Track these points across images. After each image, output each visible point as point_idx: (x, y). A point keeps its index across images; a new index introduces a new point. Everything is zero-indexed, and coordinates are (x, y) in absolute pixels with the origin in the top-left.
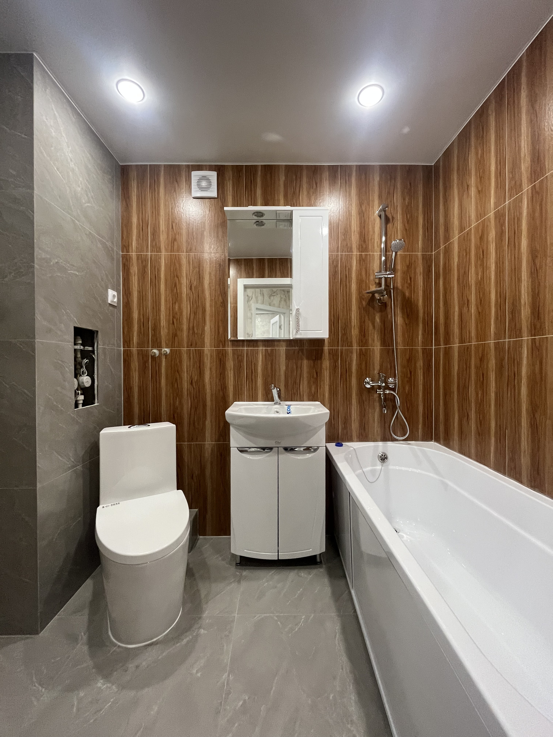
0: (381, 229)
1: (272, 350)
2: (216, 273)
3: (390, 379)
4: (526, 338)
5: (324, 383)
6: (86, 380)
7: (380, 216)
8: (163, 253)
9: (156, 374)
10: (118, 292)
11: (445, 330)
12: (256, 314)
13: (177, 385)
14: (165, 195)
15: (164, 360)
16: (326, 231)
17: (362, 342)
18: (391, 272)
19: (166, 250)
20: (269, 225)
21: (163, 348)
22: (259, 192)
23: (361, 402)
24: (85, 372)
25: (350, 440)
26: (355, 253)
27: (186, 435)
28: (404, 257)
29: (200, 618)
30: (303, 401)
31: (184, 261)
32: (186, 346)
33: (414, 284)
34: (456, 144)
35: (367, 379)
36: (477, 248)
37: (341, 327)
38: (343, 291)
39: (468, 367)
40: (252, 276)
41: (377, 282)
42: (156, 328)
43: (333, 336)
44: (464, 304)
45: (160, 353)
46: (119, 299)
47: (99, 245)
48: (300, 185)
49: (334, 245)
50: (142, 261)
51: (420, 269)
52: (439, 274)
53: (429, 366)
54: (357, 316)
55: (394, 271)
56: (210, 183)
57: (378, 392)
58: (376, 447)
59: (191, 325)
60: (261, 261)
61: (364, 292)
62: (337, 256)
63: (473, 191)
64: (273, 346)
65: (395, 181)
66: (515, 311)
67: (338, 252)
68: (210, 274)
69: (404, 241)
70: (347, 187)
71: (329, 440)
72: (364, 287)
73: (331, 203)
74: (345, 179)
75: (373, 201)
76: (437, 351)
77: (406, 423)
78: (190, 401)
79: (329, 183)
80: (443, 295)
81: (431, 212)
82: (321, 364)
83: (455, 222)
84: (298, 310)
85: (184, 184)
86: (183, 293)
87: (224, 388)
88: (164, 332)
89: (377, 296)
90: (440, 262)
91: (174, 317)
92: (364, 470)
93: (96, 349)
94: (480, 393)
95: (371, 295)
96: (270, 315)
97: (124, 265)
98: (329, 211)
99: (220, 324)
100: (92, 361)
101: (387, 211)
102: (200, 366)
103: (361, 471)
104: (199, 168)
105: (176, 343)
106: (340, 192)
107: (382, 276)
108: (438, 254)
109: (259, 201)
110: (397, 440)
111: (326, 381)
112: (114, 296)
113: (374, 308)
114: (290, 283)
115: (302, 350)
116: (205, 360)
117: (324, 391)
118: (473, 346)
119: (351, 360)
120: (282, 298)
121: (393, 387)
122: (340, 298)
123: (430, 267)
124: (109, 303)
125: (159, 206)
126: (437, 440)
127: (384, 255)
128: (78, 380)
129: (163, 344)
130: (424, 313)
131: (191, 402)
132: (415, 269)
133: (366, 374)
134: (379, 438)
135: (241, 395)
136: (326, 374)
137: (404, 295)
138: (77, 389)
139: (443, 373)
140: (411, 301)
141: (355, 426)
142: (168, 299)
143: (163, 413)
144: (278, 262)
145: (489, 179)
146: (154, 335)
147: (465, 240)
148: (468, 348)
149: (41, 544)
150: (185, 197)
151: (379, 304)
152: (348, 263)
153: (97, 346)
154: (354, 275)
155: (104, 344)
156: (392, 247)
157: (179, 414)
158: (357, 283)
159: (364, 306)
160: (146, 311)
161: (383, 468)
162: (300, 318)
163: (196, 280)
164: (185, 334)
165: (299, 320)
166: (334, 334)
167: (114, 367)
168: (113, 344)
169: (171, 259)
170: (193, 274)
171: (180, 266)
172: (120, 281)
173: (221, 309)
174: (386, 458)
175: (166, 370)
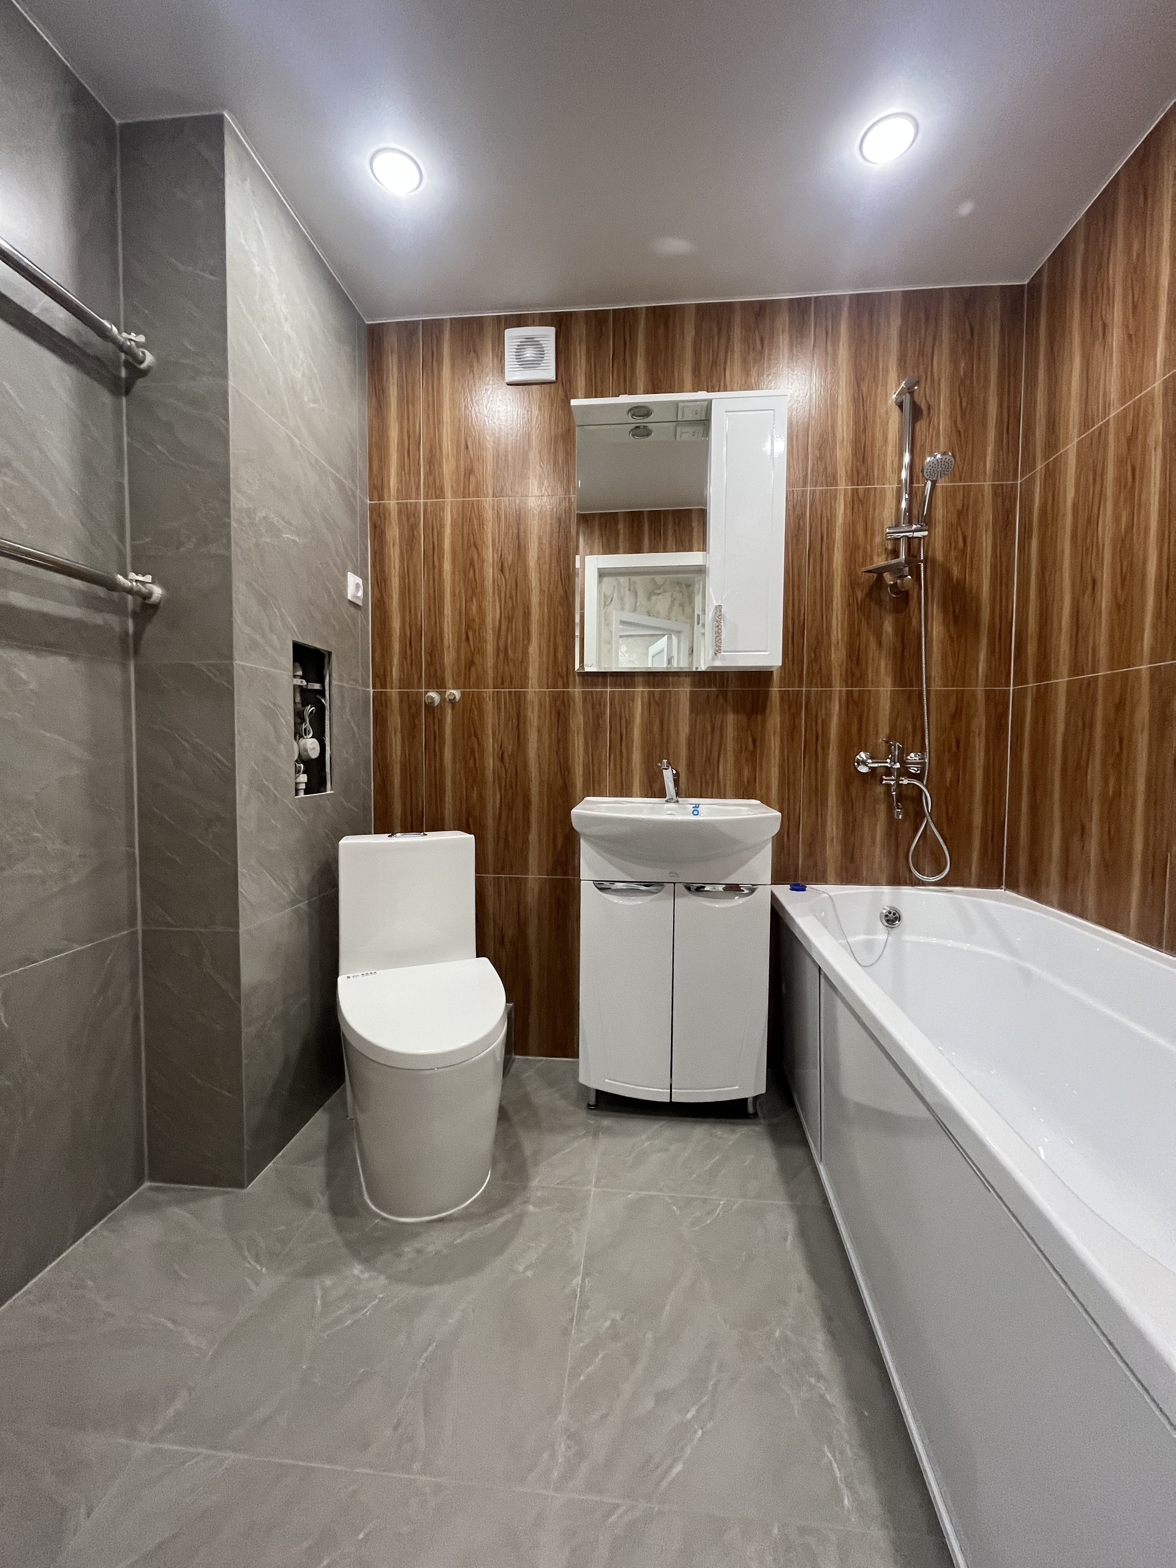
0: (901, 433)
1: (662, 694)
2: (551, 537)
3: (912, 755)
5: (769, 762)
6: (311, 746)
7: (900, 405)
8: (449, 499)
9: (436, 738)
10: (365, 580)
11: (1039, 648)
12: (621, 636)
13: (475, 761)
14: (453, 380)
15: (449, 712)
16: (781, 446)
17: (853, 675)
18: (922, 526)
19: (455, 493)
20: (660, 433)
21: (448, 689)
22: (641, 364)
23: (847, 804)
24: (309, 731)
25: (822, 879)
26: (843, 486)
27: (491, 857)
28: (951, 493)
29: (525, 1188)
30: (725, 798)
31: (489, 514)
32: (491, 685)
33: (973, 551)
34: (1081, 233)
35: (862, 753)
36: (1121, 461)
37: (808, 646)
38: (814, 569)
39: (1088, 725)
40: (615, 551)
41: (889, 547)
42: (435, 651)
43: (791, 663)
44: (1085, 589)
45: (443, 700)
46: (365, 593)
47: (333, 486)
48: (727, 348)
49: (797, 472)
50: (408, 515)
51: (987, 516)
52: (1031, 530)
53: (1001, 729)
54: (843, 622)
55: (927, 522)
56: (541, 353)
57: (884, 782)
58: (877, 896)
59: (502, 643)
60: (635, 518)
61: (861, 570)
62: (804, 493)
63: (1116, 337)
64: (666, 685)
65: (936, 328)
67: (805, 485)
68: (540, 538)
69: (954, 456)
70: (829, 344)
71: (777, 879)
72: (861, 560)
73: (794, 380)
74: (824, 328)
75: (886, 371)
76: (1020, 695)
77: (945, 847)
78: (498, 794)
79: (791, 337)
80: (1037, 573)
81: (1017, 391)
82: (764, 721)
83: (1073, 408)
84: (719, 608)
85: (488, 358)
86: (487, 578)
87: (564, 768)
88: (449, 658)
89: (889, 579)
90: (1033, 500)
91: (468, 627)
92: (851, 940)
93: (327, 688)
94: (1112, 780)
95: (875, 575)
96: (650, 636)
97: (374, 526)
98: (789, 398)
99: (559, 639)
100: (321, 709)
101: (916, 395)
102: (518, 725)
104: (520, 321)
105: (471, 679)
106: (813, 357)
107: (902, 535)
108: (1029, 483)
109: (641, 385)
110: (923, 884)
111: (774, 757)
112: (357, 585)
113: (880, 603)
114: (703, 560)
115: (724, 694)
116: (529, 714)
117: (769, 778)
118: (1100, 680)
119: (828, 715)
120: (675, 599)
121: (919, 772)
122: (807, 582)
123: (1010, 511)
124: (350, 601)
125: (440, 405)
126: (1013, 886)
127: (906, 490)
128: (298, 744)
129: (449, 681)
130: (993, 613)
131: (501, 795)
132: (976, 518)
133: (860, 744)
134: (884, 877)
135: (599, 784)
136: (774, 743)
137: (948, 573)
138: (298, 761)
139: (1032, 741)
140: (964, 588)
141: (832, 852)
142: (457, 590)
143: (447, 816)
144: (670, 517)
145: (1155, 307)
146: (430, 663)
147: (1094, 446)
148: (1089, 683)
149: (248, 1032)
150: (491, 383)
151: (894, 596)
152: (827, 510)
153: (330, 682)
154: (838, 534)
155: (341, 679)
156: (925, 471)
157: (478, 820)
158: (845, 551)
159: (859, 600)
160: (416, 616)
161: (890, 938)
162: (722, 624)
163: (511, 553)
164: (490, 661)
165: (720, 629)
166: (793, 660)
167: (358, 725)
168: (356, 680)
169: (463, 511)
170: (506, 541)
171: (481, 524)
172: (367, 558)
173: (561, 610)
174: (899, 919)
175: (453, 733)
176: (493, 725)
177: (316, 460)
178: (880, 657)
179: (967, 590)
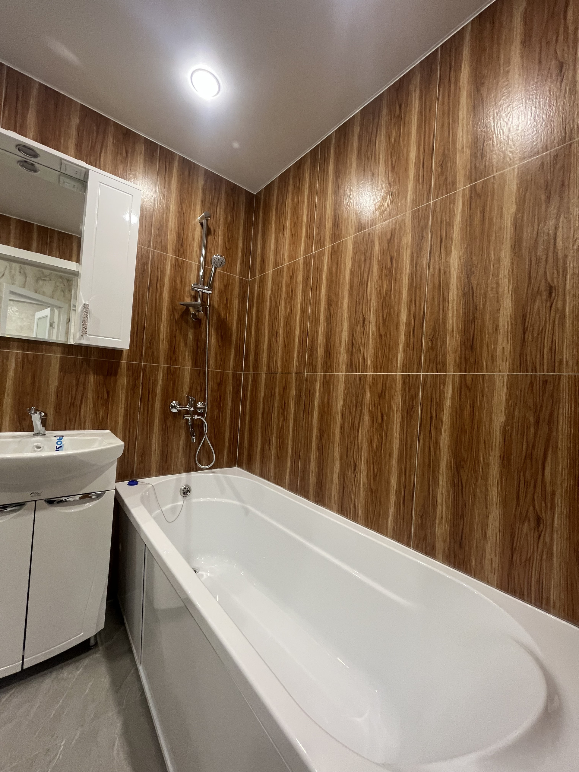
0: (201, 237)
1: (36, 356)
3: (199, 403)
4: (320, 373)
5: (117, 406)
7: (202, 224)
11: (255, 357)
16: (135, 220)
17: (171, 359)
18: (209, 288)
20: (45, 174)
22: (31, 118)
23: (164, 429)
25: (147, 474)
26: (170, 255)
28: (222, 276)
30: (84, 429)
33: (230, 306)
34: (277, 184)
35: (174, 402)
36: (288, 286)
37: (146, 339)
38: (152, 295)
41: (193, 294)
43: (135, 347)
44: (273, 335)
48: (103, 143)
49: (145, 237)
51: (236, 292)
52: (253, 303)
53: (238, 391)
54: (167, 328)
55: (211, 287)
57: (185, 418)
58: (178, 480)
60: (26, 225)
61: (178, 303)
62: (148, 251)
63: (288, 233)
64: (40, 350)
65: (219, 194)
66: (313, 349)
67: (149, 247)
69: (225, 259)
70: (167, 175)
71: (120, 478)
72: (178, 297)
73: (145, 184)
74: (164, 164)
75: (195, 204)
76: (246, 376)
77: (213, 450)
79: (144, 160)
80: (255, 323)
81: (250, 238)
82: (116, 381)
83: (271, 257)
84: (86, 306)
89: (192, 310)
90: (254, 290)
92: (164, 509)
94: (281, 419)
95: (185, 307)
96: (35, 305)
98: (142, 193)
101: (209, 221)
103: (159, 511)
106: (157, 177)
107: (199, 290)
108: (253, 282)
109: (31, 131)
110: (202, 469)
111: (121, 403)
113: (187, 322)
114: (77, 269)
115: (88, 361)
117: (117, 416)
119: (156, 380)
120: (58, 286)
121: (202, 412)
122: (147, 303)
123: (245, 292)
126: (240, 466)
127: (202, 267)
130: (237, 336)
132: (232, 291)
133: (173, 396)
134: (183, 469)
136: (122, 395)
137: (219, 315)
141: (155, 458)
144: (56, 235)
145: (301, 227)
148: (274, 376)
151: (194, 320)
152: (161, 264)
154: (167, 280)
156: (212, 262)
158: (170, 290)
159: (176, 319)
161: (185, 503)
162: (88, 317)
165: (87, 320)
166: (137, 346)
174: (190, 491)
178: (185, 352)
179: (227, 323)
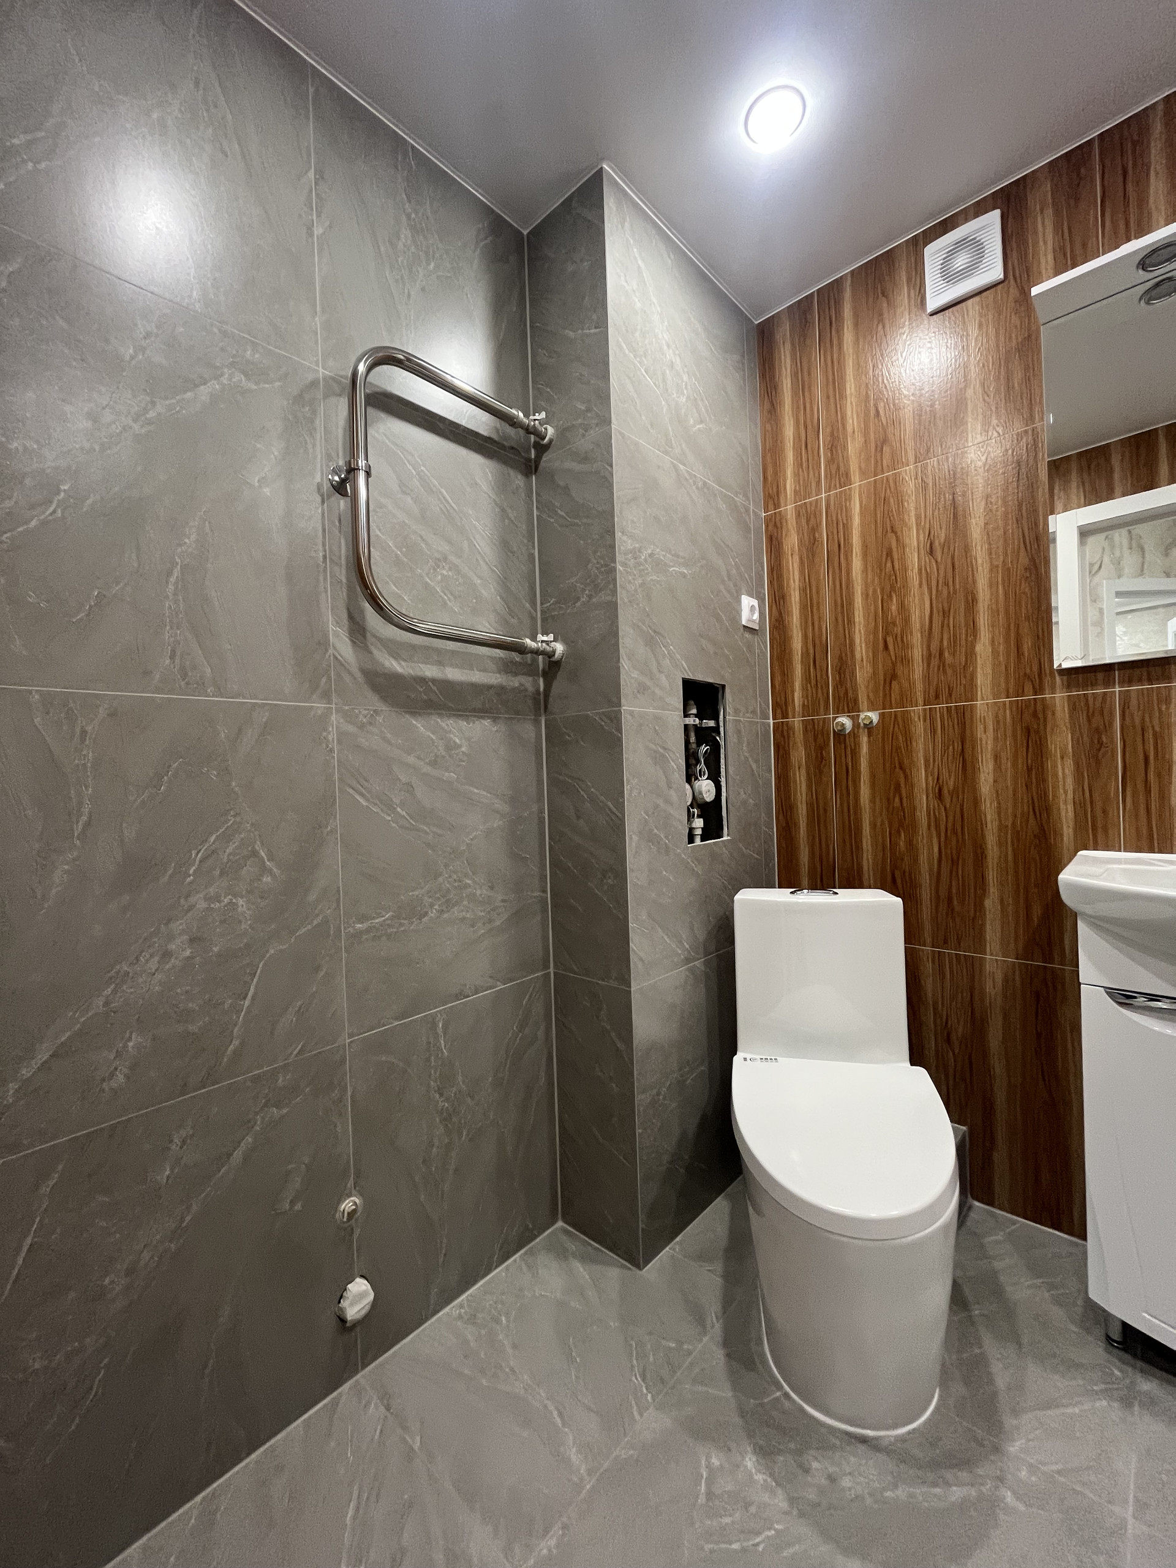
6: (706, 788)
8: (857, 483)
9: (848, 775)
10: (761, 600)
12: (1118, 614)
13: (901, 800)
14: (857, 340)
15: (864, 740)
19: (863, 474)
21: (863, 711)
24: (704, 772)
27: (928, 927)
31: (910, 486)
32: (920, 701)
40: (1110, 496)
42: (844, 667)
45: (856, 725)
46: (761, 614)
47: (723, 506)
50: (808, 516)
56: (979, 251)
59: (935, 645)
68: (988, 497)
78: (935, 841)
86: (910, 568)
88: (862, 674)
91: (887, 633)
93: (721, 724)
97: (770, 539)
99: (1025, 629)
100: (716, 748)
102: (963, 749)
104: (946, 227)
105: (895, 696)
112: (753, 607)
116: (980, 733)
124: (744, 626)
125: (842, 378)
128: (692, 787)
129: (863, 702)
131: (940, 844)
138: (692, 805)
142: (871, 590)
143: (865, 868)
146: (840, 683)
149: (641, 1098)
150: (907, 322)
153: (724, 717)
155: (737, 712)
157: (907, 874)
160: (820, 628)
163: (944, 527)
164: (918, 671)
167: (756, 761)
168: (754, 712)
169: (875, 490)
170: (936, 513)
171: (900, 502)
172: (763, 577)
173: (1025, 587)
175: (871, 766)
176: (926, 751)
177: (705, 483)
